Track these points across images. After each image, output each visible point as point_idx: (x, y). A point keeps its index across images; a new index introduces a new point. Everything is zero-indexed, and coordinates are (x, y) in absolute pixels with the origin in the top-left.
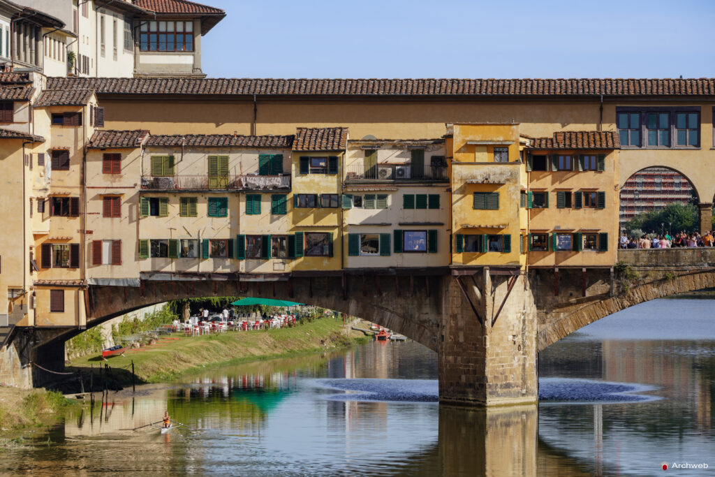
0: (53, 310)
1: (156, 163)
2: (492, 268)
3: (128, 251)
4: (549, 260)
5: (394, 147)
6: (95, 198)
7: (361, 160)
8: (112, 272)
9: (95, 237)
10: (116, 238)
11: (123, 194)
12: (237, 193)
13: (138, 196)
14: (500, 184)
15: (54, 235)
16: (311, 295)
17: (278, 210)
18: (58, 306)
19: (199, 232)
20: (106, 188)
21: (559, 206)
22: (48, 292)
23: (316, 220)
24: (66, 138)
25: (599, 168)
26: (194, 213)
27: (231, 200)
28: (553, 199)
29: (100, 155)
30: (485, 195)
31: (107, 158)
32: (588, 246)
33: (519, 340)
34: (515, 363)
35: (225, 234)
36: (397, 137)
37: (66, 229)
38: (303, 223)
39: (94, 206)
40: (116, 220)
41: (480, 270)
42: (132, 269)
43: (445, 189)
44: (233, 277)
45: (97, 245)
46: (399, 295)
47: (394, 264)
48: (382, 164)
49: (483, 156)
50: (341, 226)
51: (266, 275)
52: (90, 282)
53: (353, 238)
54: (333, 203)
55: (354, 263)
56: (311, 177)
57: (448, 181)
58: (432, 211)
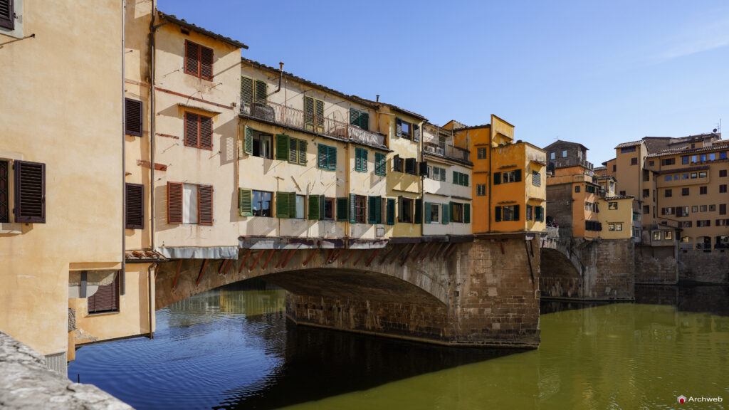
0: (94, 310)
1: (245, 87)
3: (222, 204)
6: (168, 112)
8: (198, 236)
9: (172, 176)
10: (205, 182)
11: (217, 113)
12: (348, 144)
13: (237, 122)
17: (380, 171)
19: (308, 186)
20: (190, 98)
23: (406, 184)
26: (303, 162)
27: (339, 150)
29: (180, 40)
30: (536, 174)
31: (191, 49)
35: (331, 193)
39: (168, 124)
40: (205, 153)
42: (227, 233)
43: (472, 171)
44: (340, 244)
45: (174, 191)
47: (448, 232)
50: (421, 194)
51: (370, 242)
52: (159, 254)
55: (428, 230)
56: (402, 141)
57: (471, 165)
58: (465, 187)
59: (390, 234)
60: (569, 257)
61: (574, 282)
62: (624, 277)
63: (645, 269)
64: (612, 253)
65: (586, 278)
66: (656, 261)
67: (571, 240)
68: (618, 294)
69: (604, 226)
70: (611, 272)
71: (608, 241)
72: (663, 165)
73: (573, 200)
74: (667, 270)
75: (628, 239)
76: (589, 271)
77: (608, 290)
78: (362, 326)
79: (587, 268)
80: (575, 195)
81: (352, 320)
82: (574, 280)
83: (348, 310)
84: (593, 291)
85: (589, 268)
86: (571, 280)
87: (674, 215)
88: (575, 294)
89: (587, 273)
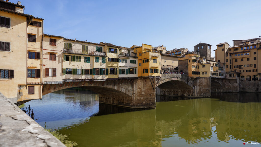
0: (29, 94)
1: (66, 45)
2: (156, 76)
3: (59, 72)
5: (125, 49)
6: (46, 54)
8: (53, 79)
9: (47, 67)
10: (54, 68)
11: (57, 53)
12: (93, 56)
13: (62, 54)
14: (158, 57)
15: (29, 66)
18: (32, 92)
19: (81, 67)
20: (51, 50)
23: (113, 64)
24: (34, 30)
26: (80, 61)
27: (91, 58)
29: (48, 39)
30: (155, 60)
31: (51, 40)
35: (89, 68)
37: (35, 64)
38: (109, 65)
39: (46, 56)
40: (54, 61)
41: (154, 77)
42: (59, 78)
43: (137, 59)
44: (91, 80)
45: (47, 70)
47: (128, 77)
48: (123, 53)
50: (118, 67)
51: (100, 80)
52: (44, 83)
53: (120, 70)
55: (120, 76)
56: (111, 54)
57: (138, 57)
58: (135, 64)
59: (107, 77)
60: (187, 83)
61: (192, 91)
62: (208, 89)
63: (227, 87)
64: (204, 82)
65: (195, 90)
66: (230, 84)
67: (188, 78)
68: (206, 95)
69: (201, 73)
70: (203, 88)
71: (202, 78)
72: (234, 51)
73: (188, 65)
74: (234, 88)
75: (209, 77)
76: (196, 88)
77: (202, 94)
78: (113, 103)
79: (195, 87)
80: (189, 63)
81: (111, 101)
82: (192, 90)
83: (110, 99)
84: (197, 94)
85: (196, 87)
86: (191, 91)
87: (238, 68)
88: (192, 95)
89: (195, 88)
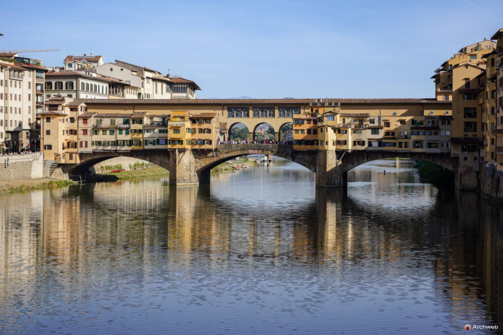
0: (70, 159)
1: (97, 121)
2: (178, 149)
3: (89, 144)
4: (197, 147)
5: (158, 117)
6: (81, 130)
7: (149, 120)
8: (85, 149)
9: (81, 140)
10: (86, 140)
11: (88, 129)
12: (117, 129)
13: (92, 129)
14: (180, 127)
15: (71, 140)
16: (137, 156)
17: (127, 133)
18: (71, 158)
19: (107, 139)
20: (84, 127)
21: (199, 132)
22: (68, 154)
23: (137, 135)
24: (74, 114)
25: (210, 123)
26: (106, 134)
27: (115, 130)
28: (197, 131)
29: (82, 119)
30: (177, 130)
31: (84, 119)
32: (207, 143)
33: (188, 168)
34: (187, 174)
35: (114, 140)
36: (158, 114)
37: (74, 138)
38: (134, 137)
39: (80, 132)
40: (86, 136)
41: (175, 149)
43: (167, 128)
44: (116, 151)
45: (81, 143)
46: (159, 156)
47: (157, 148)
48: (154, 121)
49: (178, 119)
50: (143, 138)
51: (124, 151)
52: (79, 152)
53: (146, 141)
54: (140, 131)
55: (146, 147)
56: (135, 125)
58: (166, 134)
59: (131, 148)
62: (324, 173)
64: (322, 159)
67: (293, 150)
77: (321, 180)
84: (318, 181)
85: (317, 167)
89: (317, 170)
